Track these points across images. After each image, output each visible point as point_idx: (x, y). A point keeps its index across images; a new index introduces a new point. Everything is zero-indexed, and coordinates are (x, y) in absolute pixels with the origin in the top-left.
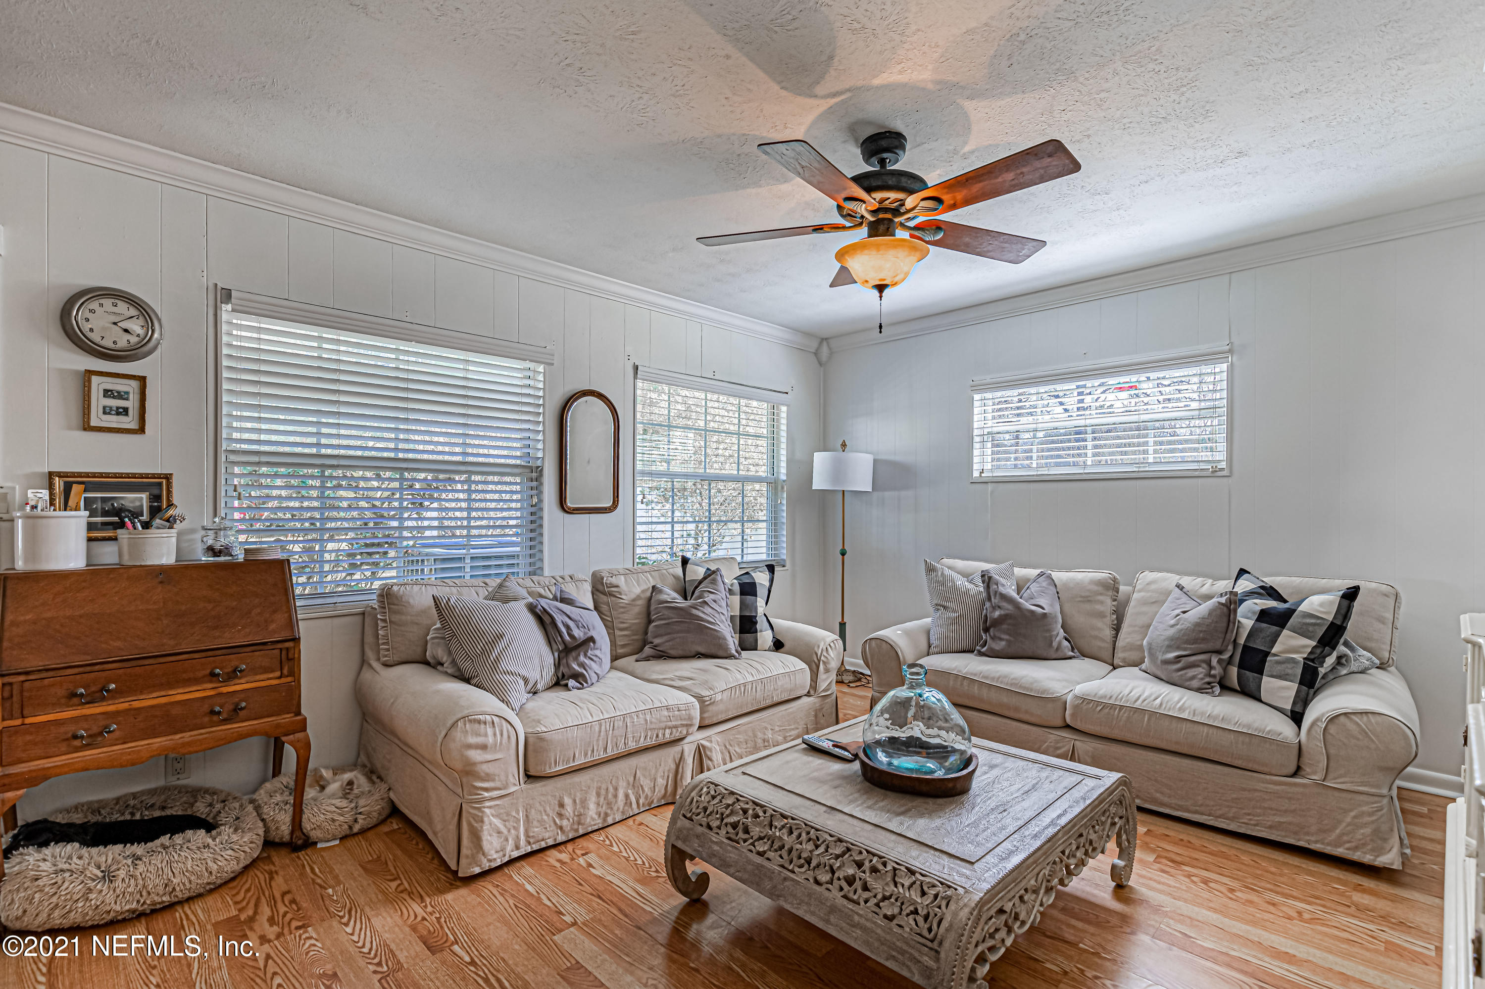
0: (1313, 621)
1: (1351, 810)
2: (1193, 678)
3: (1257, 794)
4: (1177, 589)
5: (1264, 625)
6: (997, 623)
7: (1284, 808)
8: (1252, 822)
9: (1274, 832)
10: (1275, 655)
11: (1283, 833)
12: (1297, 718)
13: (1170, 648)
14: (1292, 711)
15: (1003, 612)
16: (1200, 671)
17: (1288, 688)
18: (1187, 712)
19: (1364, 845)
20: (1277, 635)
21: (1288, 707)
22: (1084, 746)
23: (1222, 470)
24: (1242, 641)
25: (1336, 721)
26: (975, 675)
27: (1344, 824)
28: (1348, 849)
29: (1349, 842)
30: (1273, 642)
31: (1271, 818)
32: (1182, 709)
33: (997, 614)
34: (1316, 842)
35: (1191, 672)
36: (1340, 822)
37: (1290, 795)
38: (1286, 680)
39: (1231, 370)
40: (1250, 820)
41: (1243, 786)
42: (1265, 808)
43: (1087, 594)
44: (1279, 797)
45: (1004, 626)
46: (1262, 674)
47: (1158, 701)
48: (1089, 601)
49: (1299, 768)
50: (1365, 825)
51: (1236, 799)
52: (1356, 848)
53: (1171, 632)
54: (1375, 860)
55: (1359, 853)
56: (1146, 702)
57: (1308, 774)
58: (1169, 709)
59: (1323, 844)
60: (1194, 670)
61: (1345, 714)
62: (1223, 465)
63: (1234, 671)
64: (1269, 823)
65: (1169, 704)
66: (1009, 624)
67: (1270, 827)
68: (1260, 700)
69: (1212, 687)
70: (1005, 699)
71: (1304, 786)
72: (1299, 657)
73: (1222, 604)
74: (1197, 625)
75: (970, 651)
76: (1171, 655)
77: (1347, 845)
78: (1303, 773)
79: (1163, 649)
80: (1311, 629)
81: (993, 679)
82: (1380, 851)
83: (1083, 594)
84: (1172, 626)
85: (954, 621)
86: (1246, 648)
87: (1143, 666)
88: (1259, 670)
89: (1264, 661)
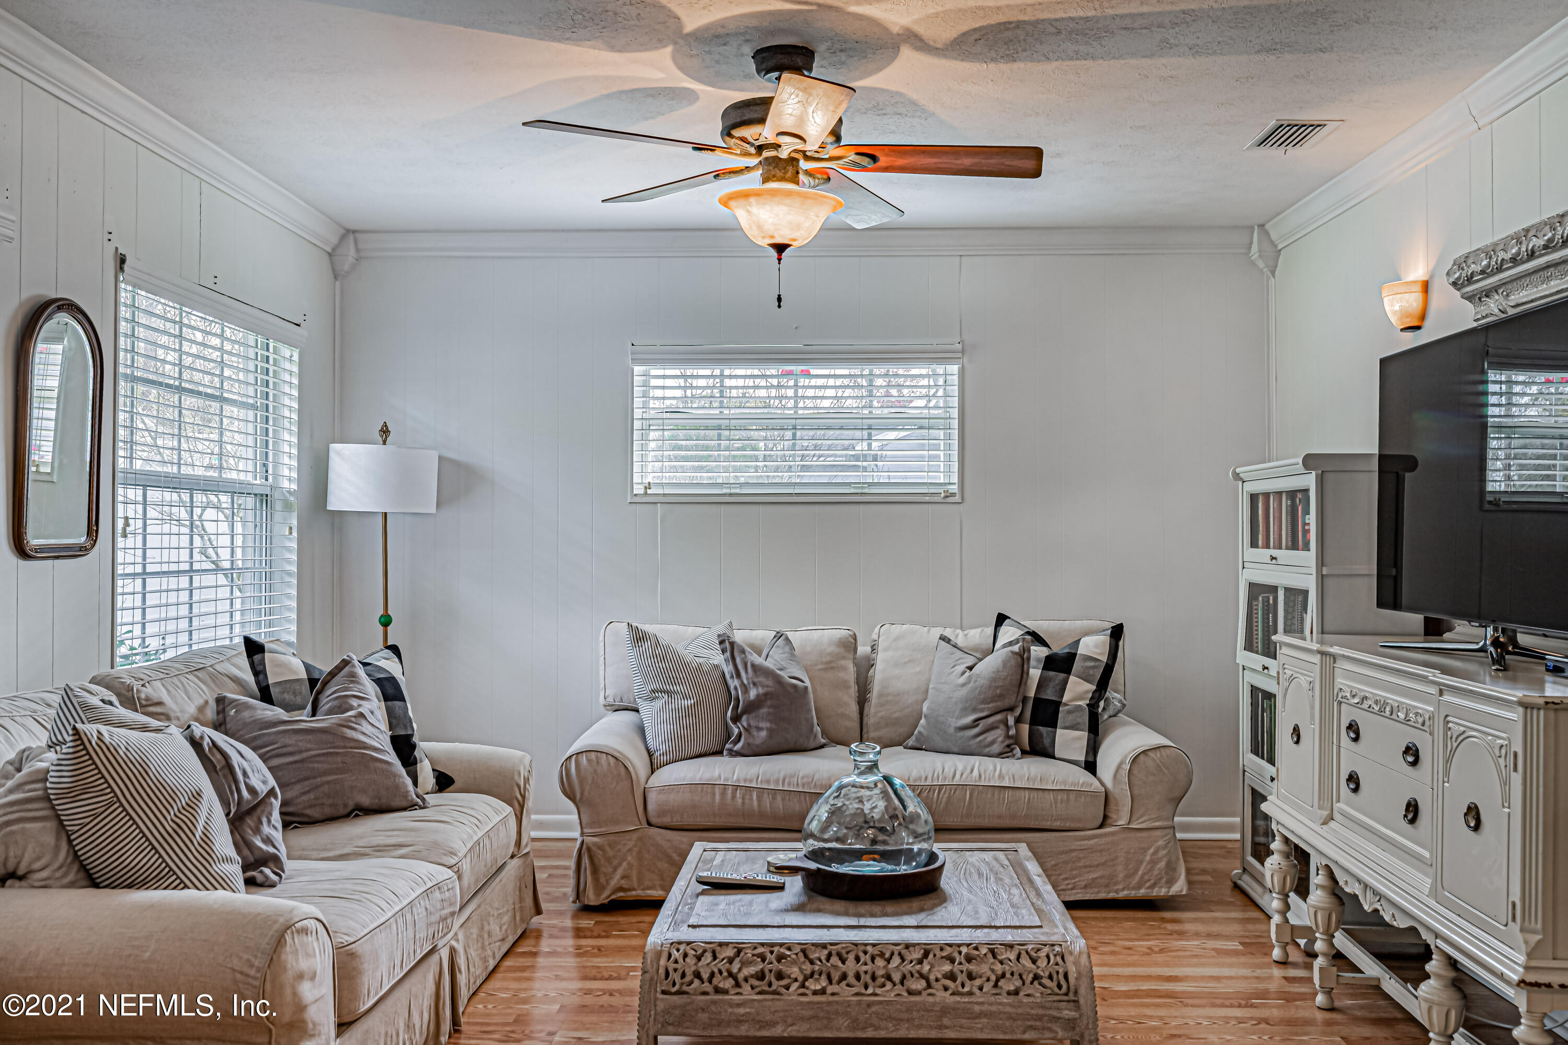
0: (1092, 664)
1: (1149, 848)
2: (993, 742)
3: (1074, 854)
4: (942, 643)
5: (1052, 673)
6: (752, 707)
7: (1096, 863)
8: (1069, 887)
9: (1089, 890)
10: (1066, 705)
11: (1096, 890)
12: (1091, 766)
13: (965, 711)
14: (1086, 762)
15: (761, 691)
16: (998, 734)
17: (1079, 738)
18: (1007, 778)
19: (1161, 879)
20: (1065, 682)
21: (1082, 758)
23: (953, 495)
24: (1032, 694)
25: (1137, 760)
27: (1145, 864)
28: (1148, 888)
29: (1149, 880)
30: (1063, 690)
31: (1086, 876)
33: (753, 693)
34: (1123, 890)
35: (990, 736)
36: (1141, 862)
37: (1102, 847)
38: (1077, 729)
39: (962, 373)
40: (1068, 884)
41: (1061, 849)
42: (1081, 867)
43: (828, 659)
44: (1092, 852)
45: (764, 710)
46: (1055, 727)
47: (976, 772)
48: (832, 668)
49: (1105, 817)
50: (1160, 860)
51: (1055, 865)
52: (1152, 887)
53: (963, 692)
54: (1168, 892)
55: (1156, 889)
56: (964, 776)
57: (1115, 821)
58: (989, 780)
59: (1128, 889)
60: (993, 732)
61: (1144, 752)
62: (954, 488)
63: (1025, 728)
64: (1084, 883)
65: (988, 773)
66: (769, 707)
67: (1085, 887)
68: (1053, 757)
69: (1012, 750)
71: (1113, 834)
72: (1083, 703)
73: (1016, 653)
74: (993, 680)
75: (719, 753)
76: (969, 719)
77: (1148, 884)
78: (1109, 821)
79: (957, 713)
80: (1091, 672)
82: (1171, 882)
83: (824, 660)
84: (963, 685)
85: (688, 712)
86: (1037, 701)
87: (911, 742)
88: (1053, 723)
89: (1057, 712)
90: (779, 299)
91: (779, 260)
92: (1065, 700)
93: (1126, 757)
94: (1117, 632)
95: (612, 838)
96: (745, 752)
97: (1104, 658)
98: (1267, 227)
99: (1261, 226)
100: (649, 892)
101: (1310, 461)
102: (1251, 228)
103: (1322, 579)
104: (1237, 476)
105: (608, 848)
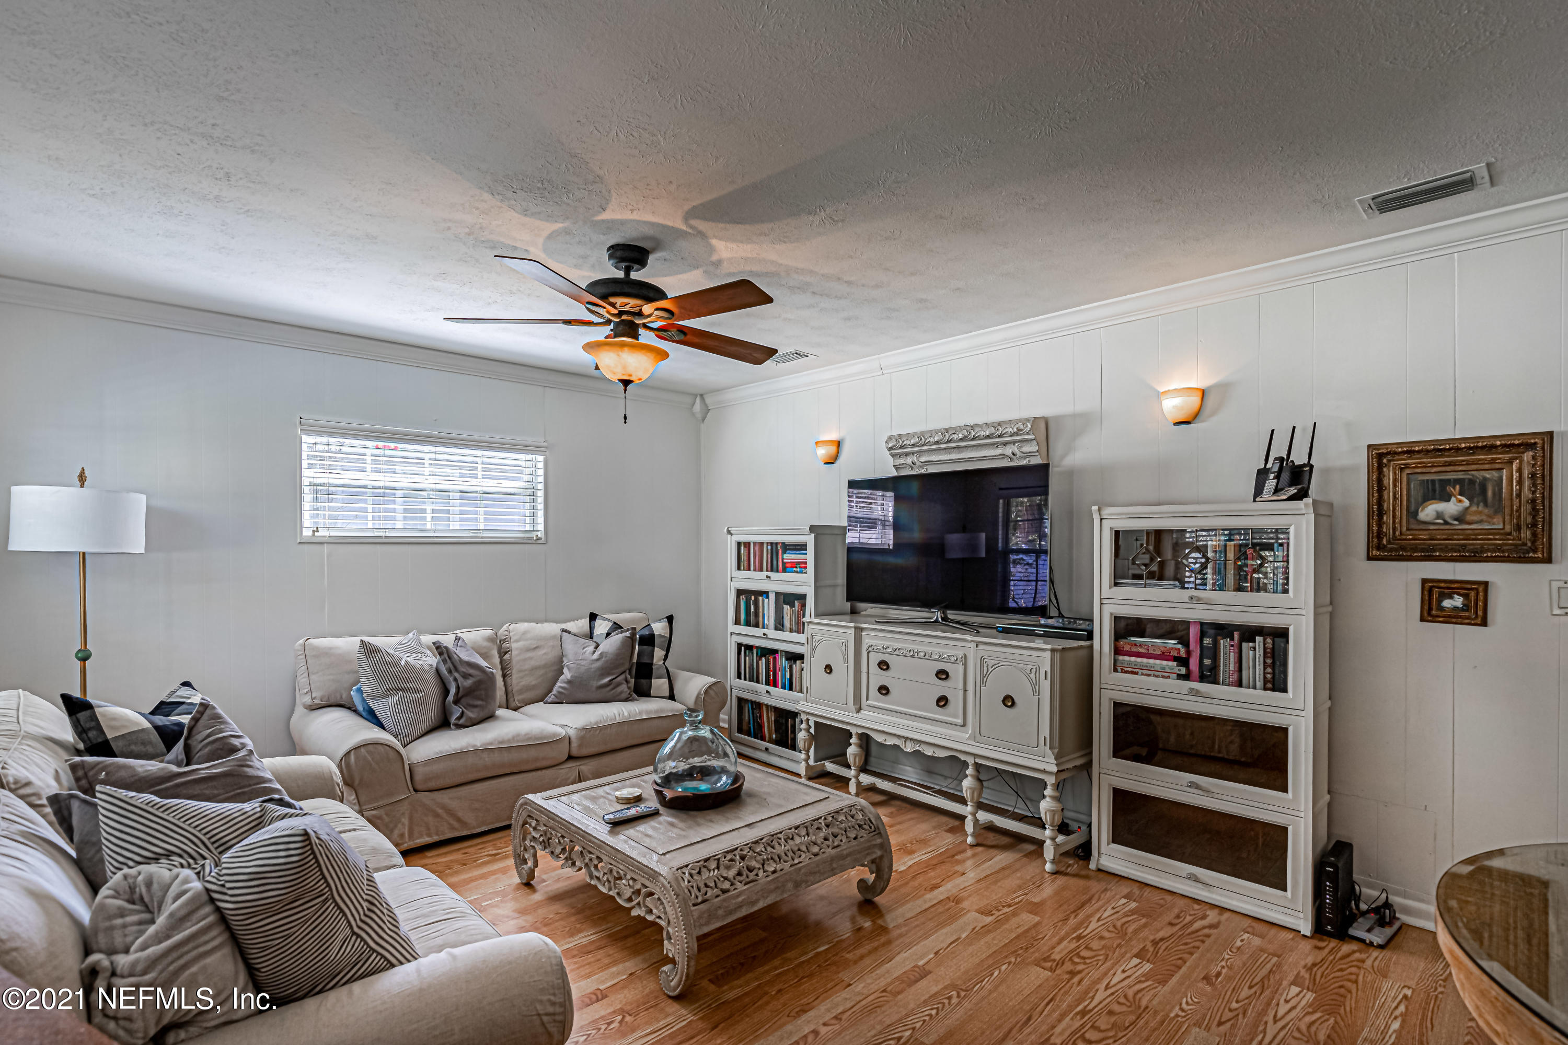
0: (662, 639)
2: (622, 693)
4: (565, 634)
5: (645, 647)
10: (654, 665)
12: (671, 698)
14: (669, 696)
16: (624, 688)
17: (663, 683)
20: (652, 652)
21: (667, 694)
22: (586, 767)
23: (540, 538)
24: (636, 661)
25: (707, 692)
26: (491, 744)
30: (651, 656)
32: (640, 713)
35: (619, 689)
38: (662, 678)
39: (546, 463)
46: (650, 678)
60: (621, 687)
61: (709, 687)
62: (541, 534)
68: (652, 696)
69: (632, 696)
70: (524, 755)
72: (662, 663)
76: (603, 681)
81: (509, 741)
84: (598, 660)
86: (639, 664)
87: (551, 697)
88: (649, 676)
89: (652, 669)
90: (625, 418)
91: (625, 390)
92: (655, 661)
93: (701, 690)
94: (670, 619)
95: (388, 808)
96: (468, 724)
97: (668, 635)
98: (705, 396)
99: (701, 395)
100: (418, 841)
101: (813, 529)
102: (696, 396)
103: (817, 588)
104: (729, 532)
105: (385, 817)
